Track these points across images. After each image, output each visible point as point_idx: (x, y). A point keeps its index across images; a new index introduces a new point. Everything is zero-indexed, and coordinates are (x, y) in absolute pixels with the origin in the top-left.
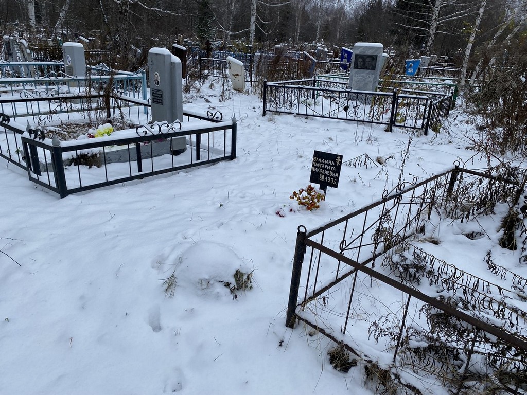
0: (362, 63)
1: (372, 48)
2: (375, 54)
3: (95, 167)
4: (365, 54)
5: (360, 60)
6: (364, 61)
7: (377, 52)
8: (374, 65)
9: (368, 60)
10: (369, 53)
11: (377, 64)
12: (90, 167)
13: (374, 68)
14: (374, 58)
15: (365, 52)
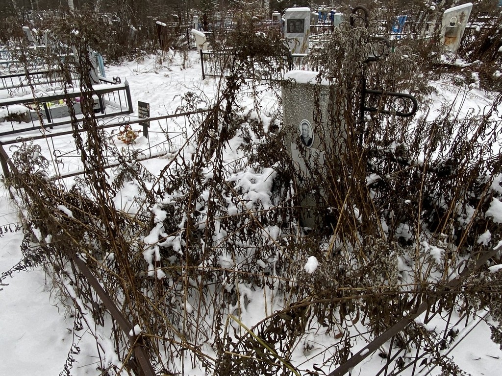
0: (293, 27)
1: (300, 12)
2: (303, 18)
3: (24, 122)
4: (295, 18)
5: (292, 24)
6: (294, 25)
7: (304, 16)
8: (302, 28)
9: (298, 23)
10: (298, 17)
11: (305, 27)
12: (20, 123)
13: (302, 31)
14: (302, 21)
15: (295, 17)
